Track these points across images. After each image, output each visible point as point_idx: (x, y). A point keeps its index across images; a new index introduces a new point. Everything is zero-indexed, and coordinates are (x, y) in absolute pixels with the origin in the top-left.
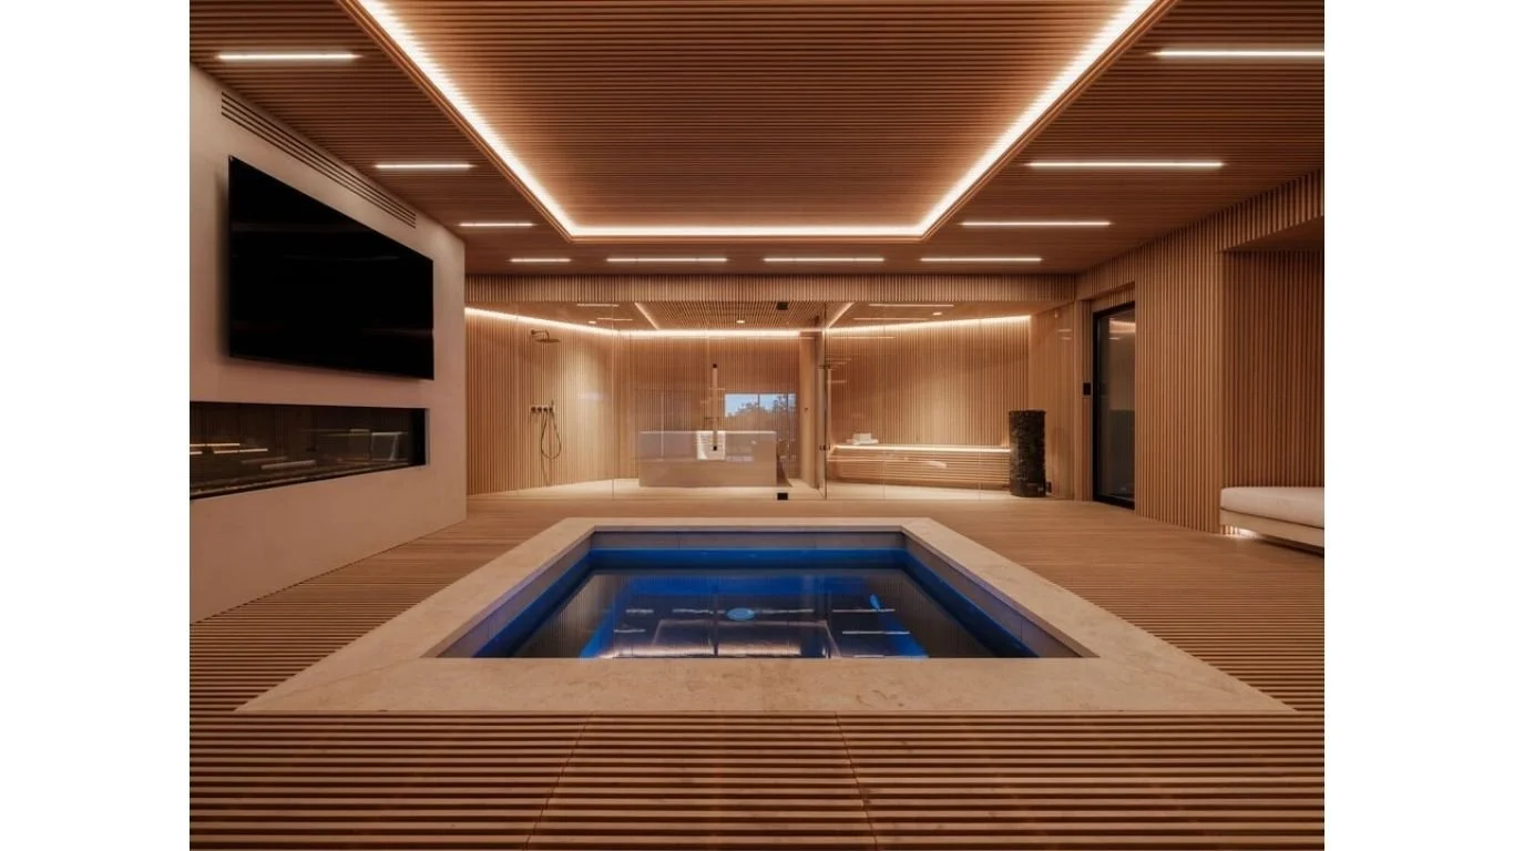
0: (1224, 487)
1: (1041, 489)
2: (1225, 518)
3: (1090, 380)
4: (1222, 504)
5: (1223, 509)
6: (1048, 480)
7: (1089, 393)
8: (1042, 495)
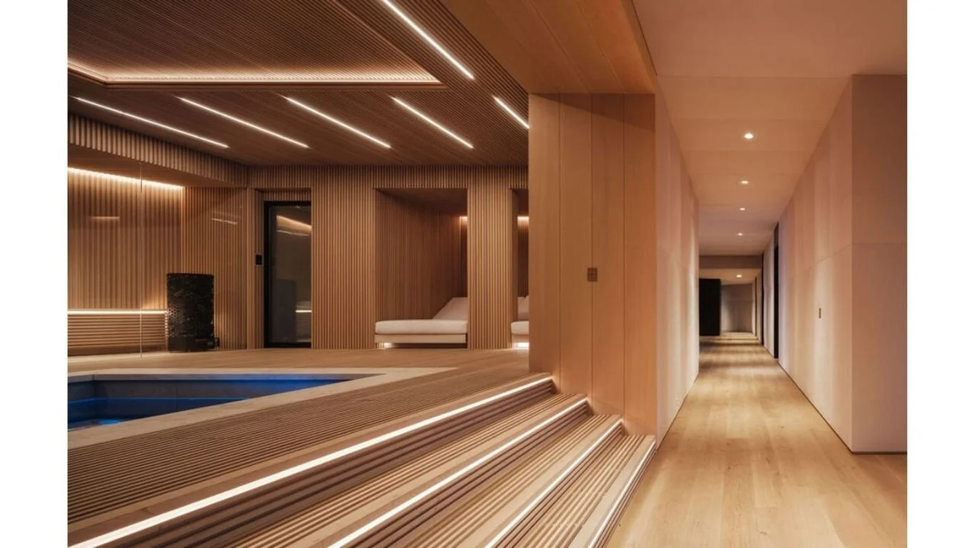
0: (376, 322)
1: (211, 343)
2: (377, 339)
3: (262, 253)
4: (376, 331)
5: (376, 334)
6: (216, 334)
7: (261, 264)
8: (211, 348)
